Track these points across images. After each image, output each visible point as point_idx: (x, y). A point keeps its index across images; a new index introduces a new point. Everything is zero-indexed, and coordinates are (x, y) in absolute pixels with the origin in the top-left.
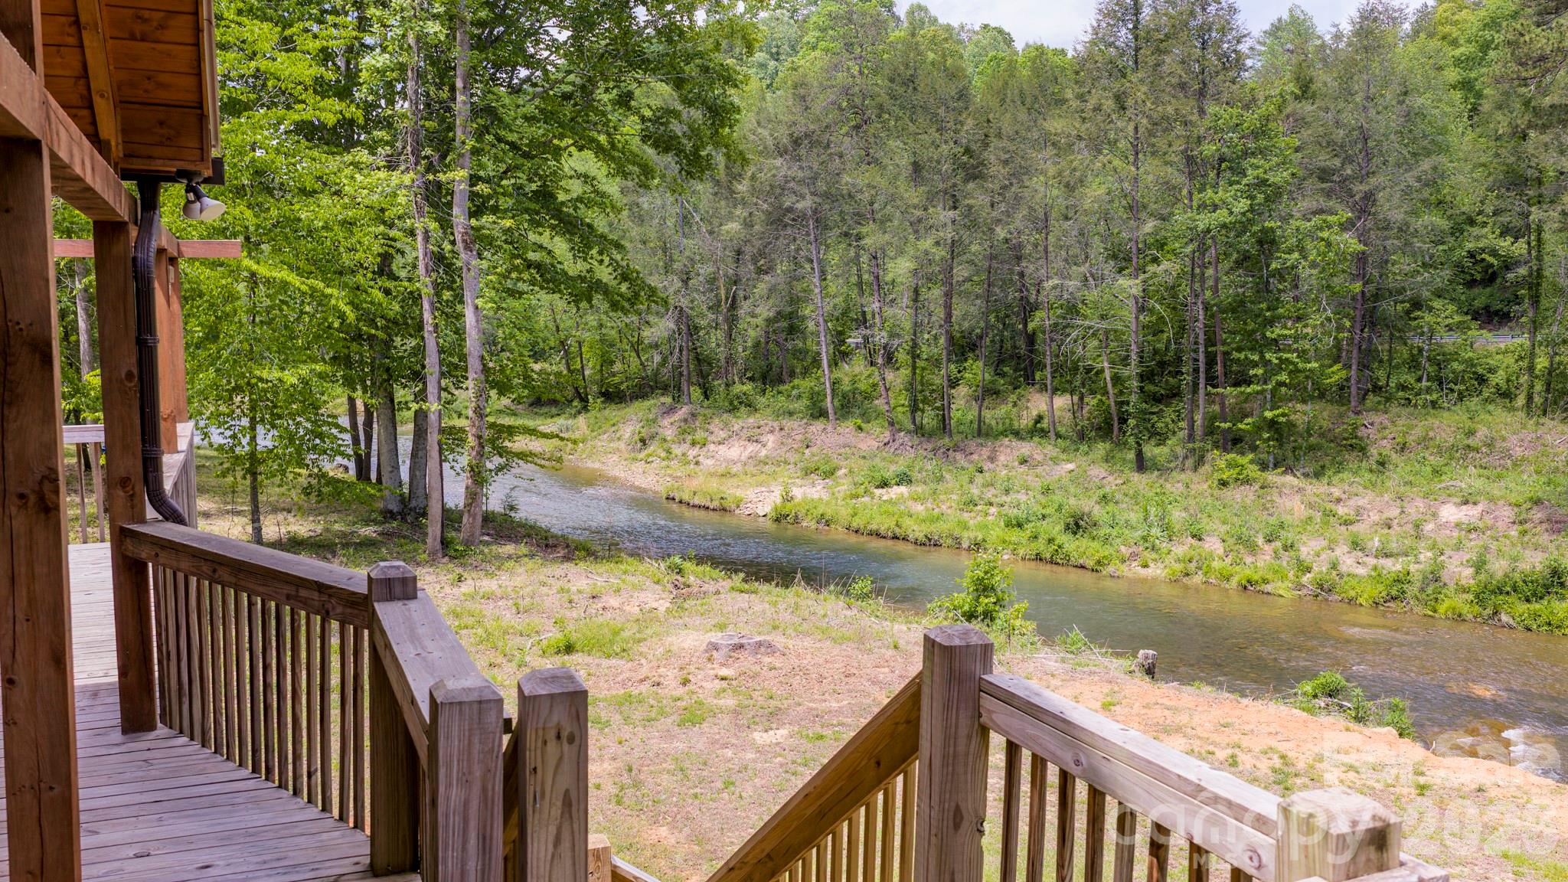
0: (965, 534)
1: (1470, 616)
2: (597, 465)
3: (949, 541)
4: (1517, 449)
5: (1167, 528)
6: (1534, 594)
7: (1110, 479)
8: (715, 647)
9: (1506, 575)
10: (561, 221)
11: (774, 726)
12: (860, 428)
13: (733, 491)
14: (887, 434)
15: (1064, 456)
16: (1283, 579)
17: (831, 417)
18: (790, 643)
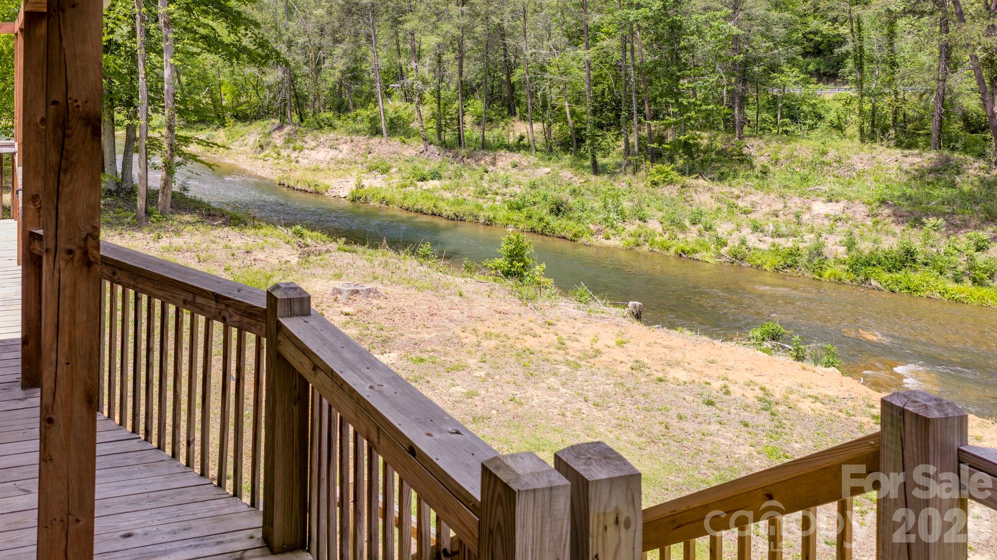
0: (482, 214)
1: (848, 281)
2: (232, 161)
3: (471, 218)
4: (859, 164)
5: (621, 213)
6: (894, 267)
7: (576, 178)
8: (340, 292)
9: (871, 253)
10: (222, 10)
11: (387, 350)
12: (404, 142)
13: (323, 180)
14: (422, 146)
15: (541, 163)
16: (708, 250)
17: (385, 134)
18: (389, 289)
